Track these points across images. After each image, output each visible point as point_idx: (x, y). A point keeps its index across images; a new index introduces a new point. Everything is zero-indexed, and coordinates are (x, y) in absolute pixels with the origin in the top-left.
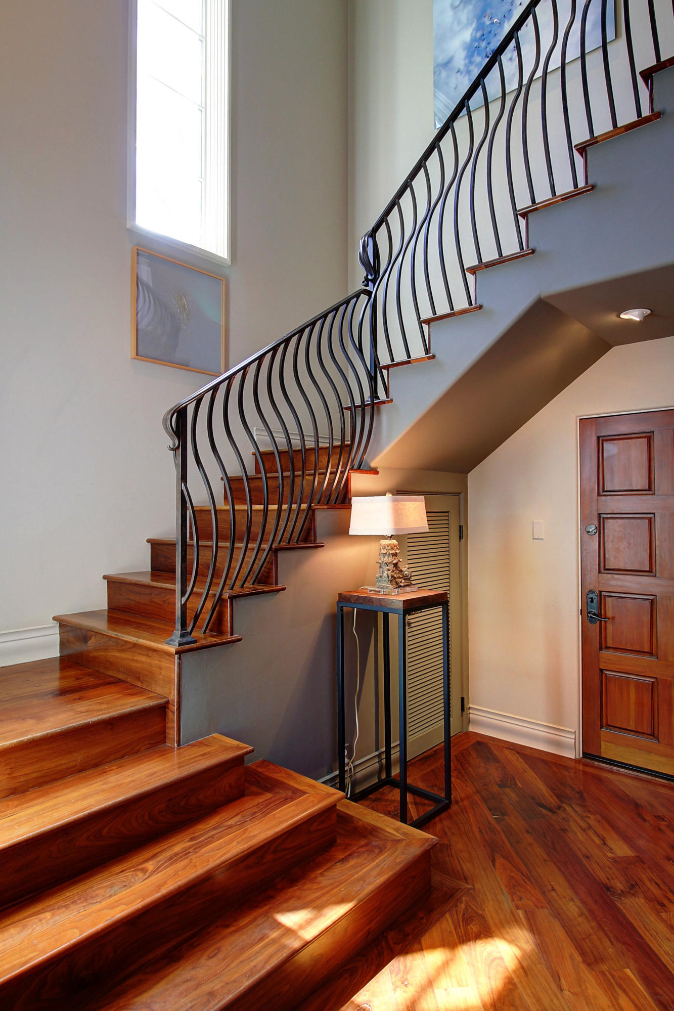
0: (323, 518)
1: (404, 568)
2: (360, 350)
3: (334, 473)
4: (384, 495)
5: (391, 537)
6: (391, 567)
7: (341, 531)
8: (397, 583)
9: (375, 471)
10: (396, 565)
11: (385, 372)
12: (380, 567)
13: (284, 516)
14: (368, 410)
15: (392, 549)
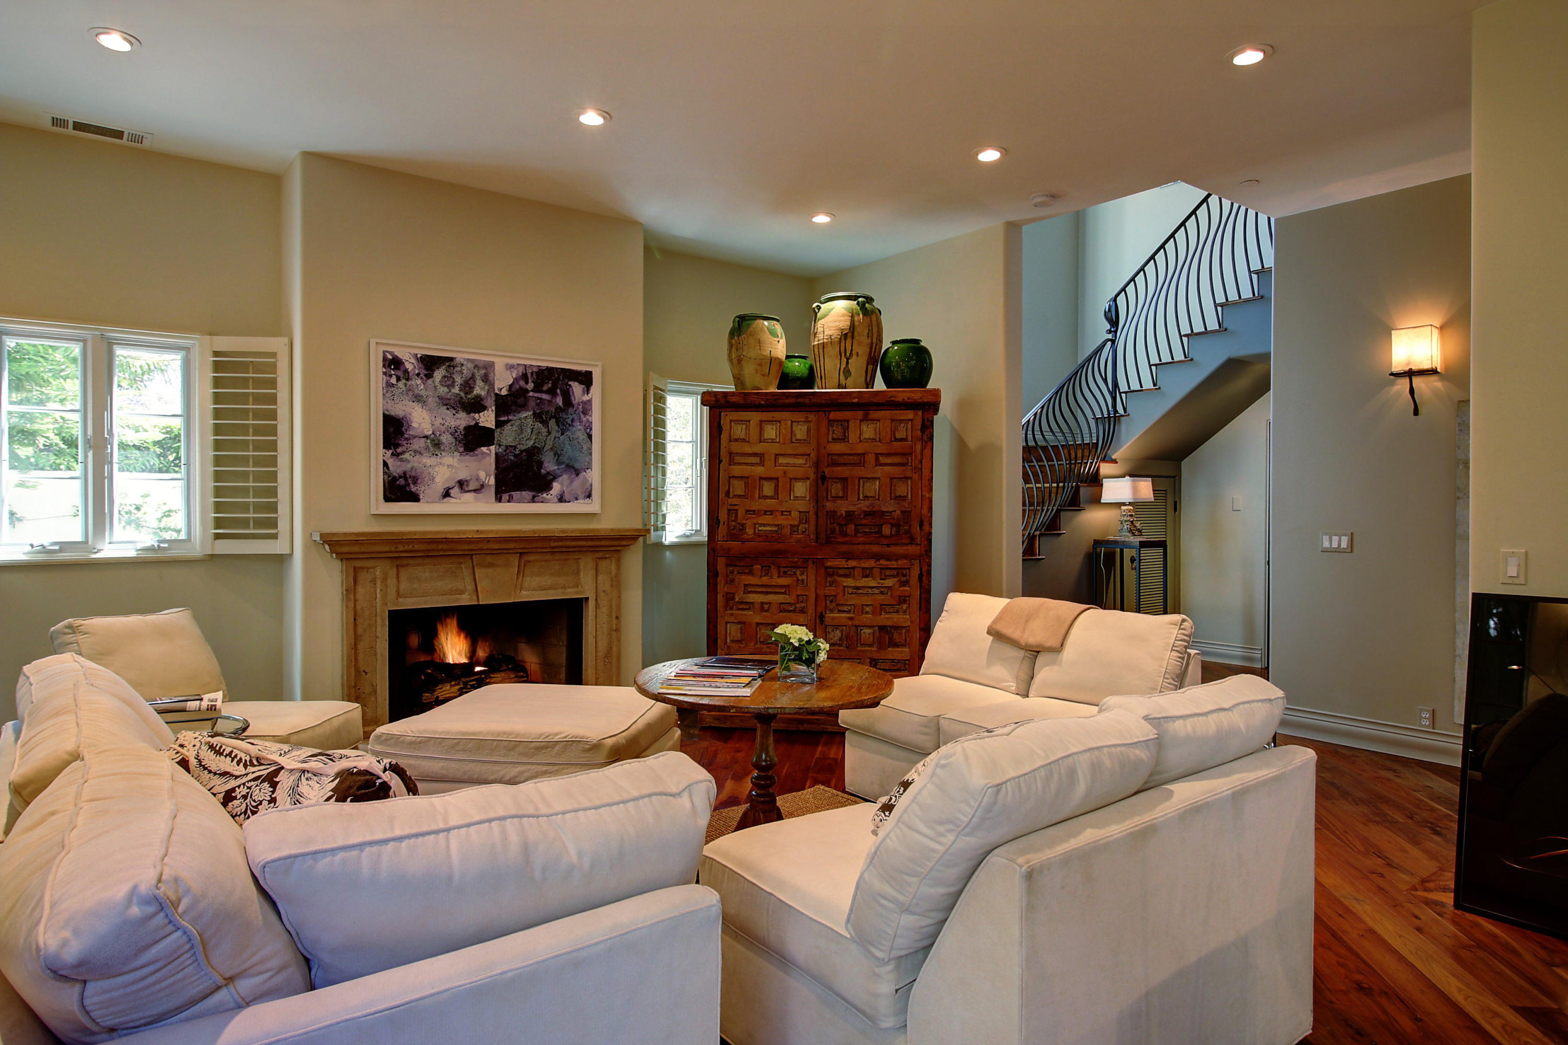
0: (1084, 491)
1: (1138, 525)
2: (1105, 380)
3: (1092, 463)
4: (1124, 477)
5: (1130, 504)
6: (1129, 523)
7: (1096, 500)
8: (1133, 533)
9: (1115, 462)
10: (1132, 522)
11: (1124, 395)
12: (1121, 523)
13: (1060, 491)
14: (1112, 419)
15: (1130, 512)
